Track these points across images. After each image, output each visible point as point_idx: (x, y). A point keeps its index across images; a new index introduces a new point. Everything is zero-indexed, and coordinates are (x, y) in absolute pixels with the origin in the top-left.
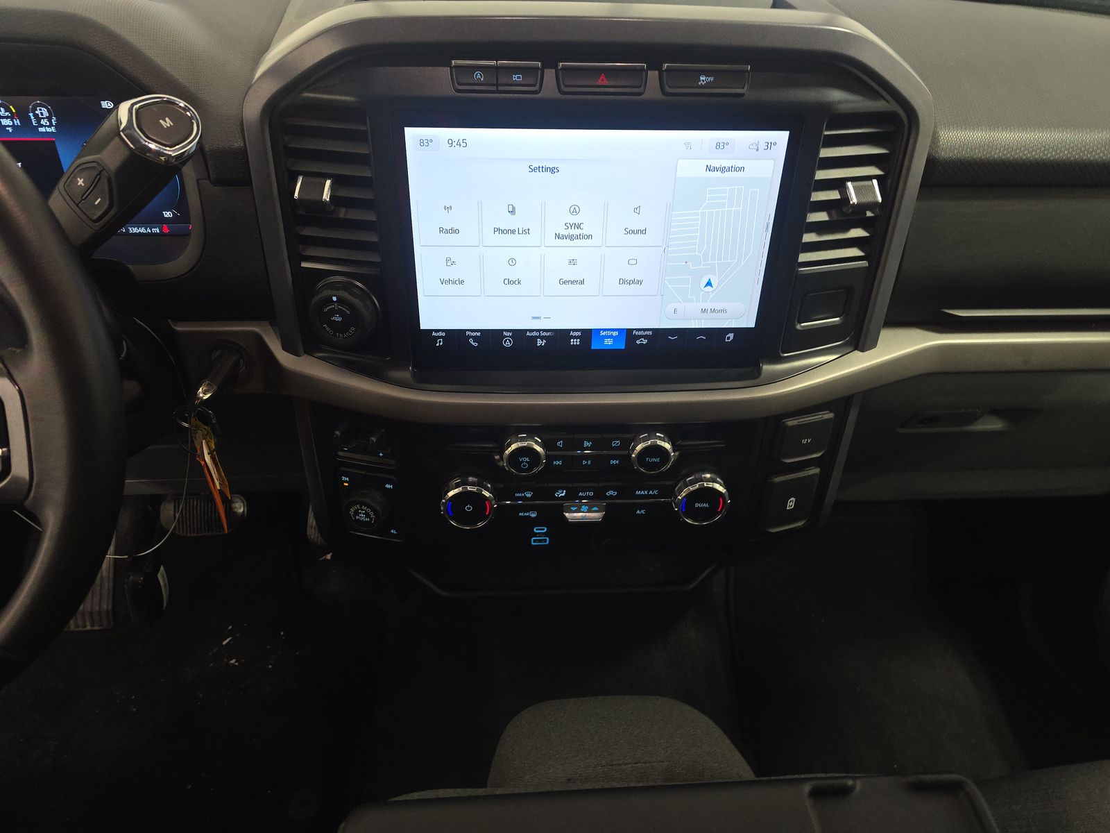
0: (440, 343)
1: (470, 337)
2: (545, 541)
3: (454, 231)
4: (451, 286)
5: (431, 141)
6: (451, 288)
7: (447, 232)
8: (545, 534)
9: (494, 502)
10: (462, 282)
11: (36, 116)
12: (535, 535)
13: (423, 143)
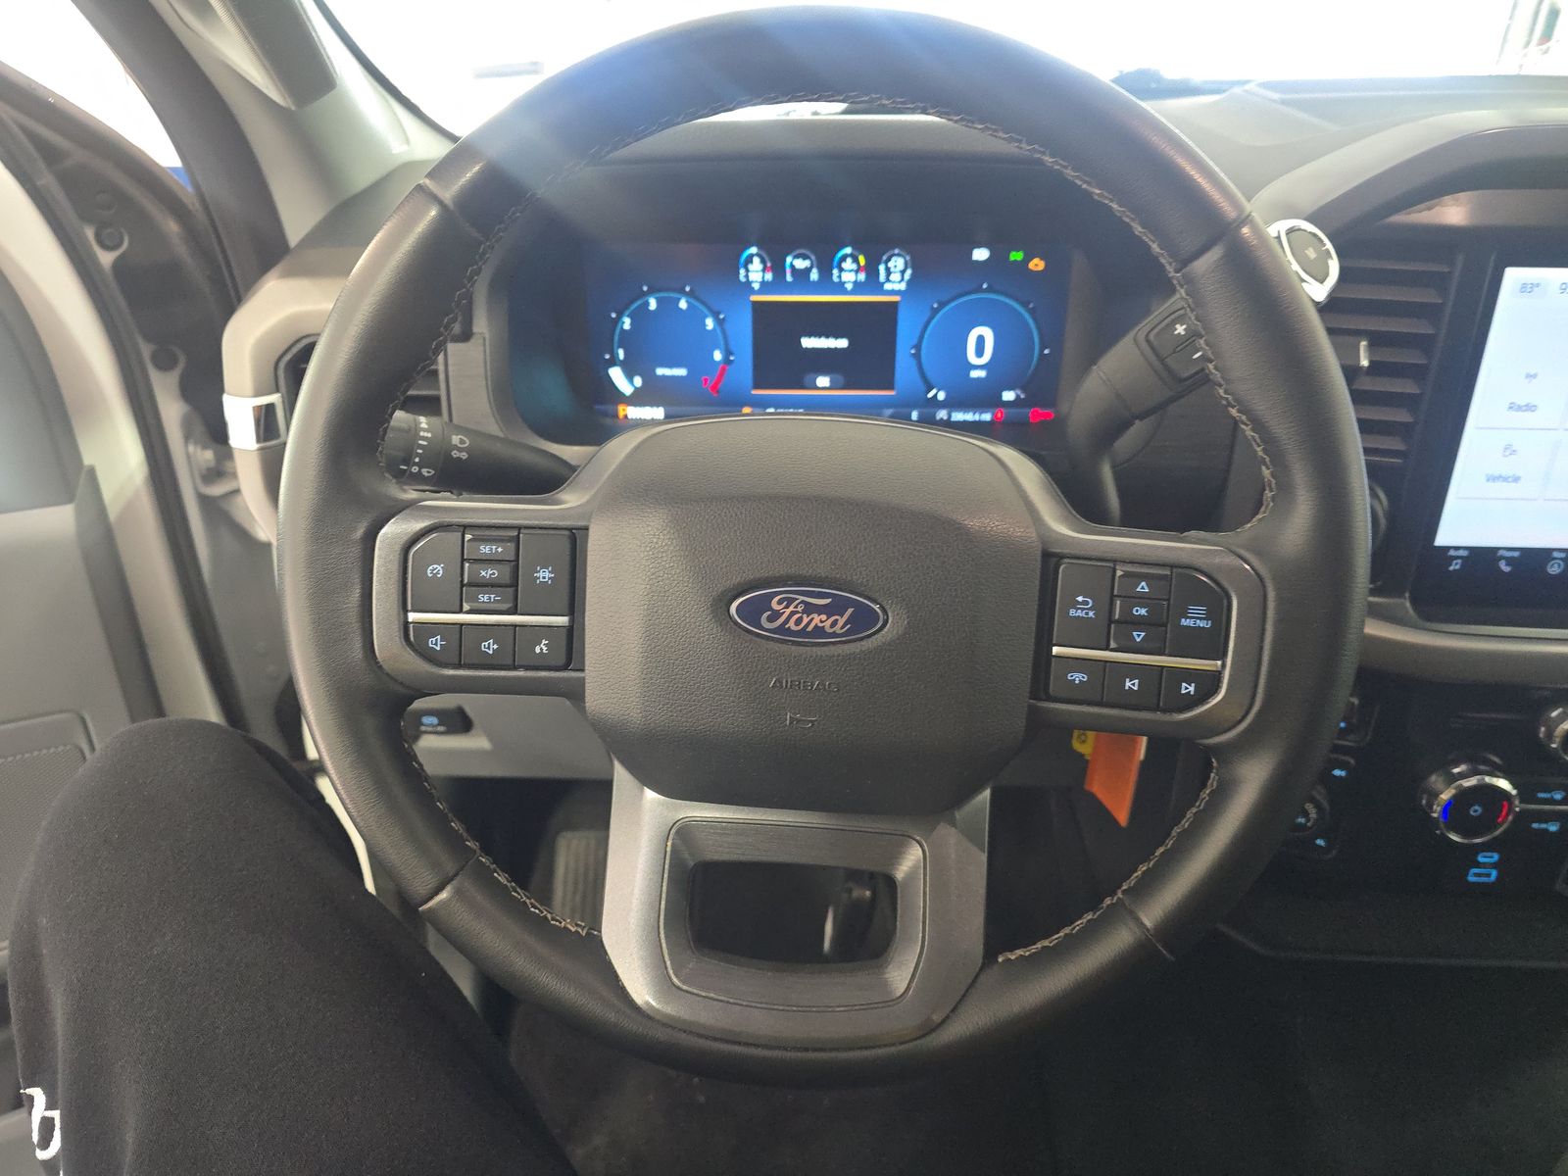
0: (1455, 566)
1: (1502, 558)
2: (1489, 875)
3: (1530, 408)
4: (1499, 485)
5: (1538, 285)
6: (1500, 487)
7: (1520, 408)
8: (1494, 866)
9: (1517, 802)
10: (1516, 479)
11: (888, 270)
12: (1478, 865)
13: (1526, 288)
